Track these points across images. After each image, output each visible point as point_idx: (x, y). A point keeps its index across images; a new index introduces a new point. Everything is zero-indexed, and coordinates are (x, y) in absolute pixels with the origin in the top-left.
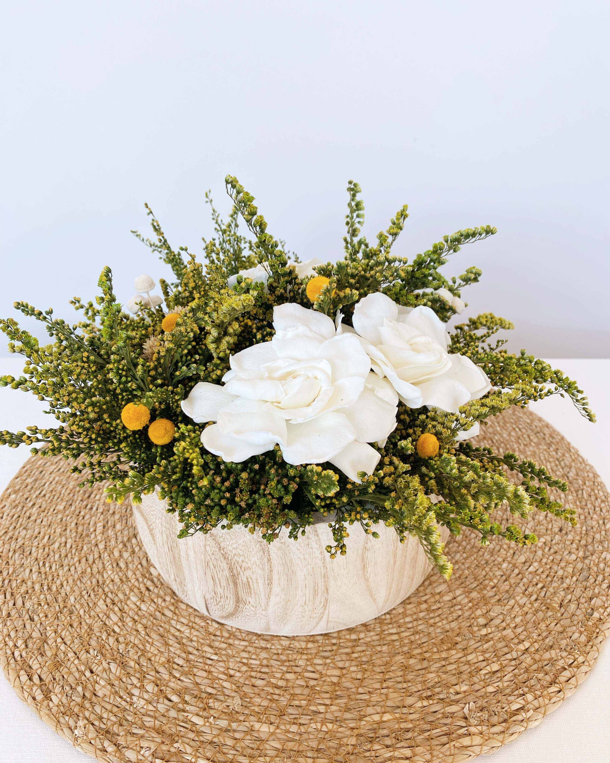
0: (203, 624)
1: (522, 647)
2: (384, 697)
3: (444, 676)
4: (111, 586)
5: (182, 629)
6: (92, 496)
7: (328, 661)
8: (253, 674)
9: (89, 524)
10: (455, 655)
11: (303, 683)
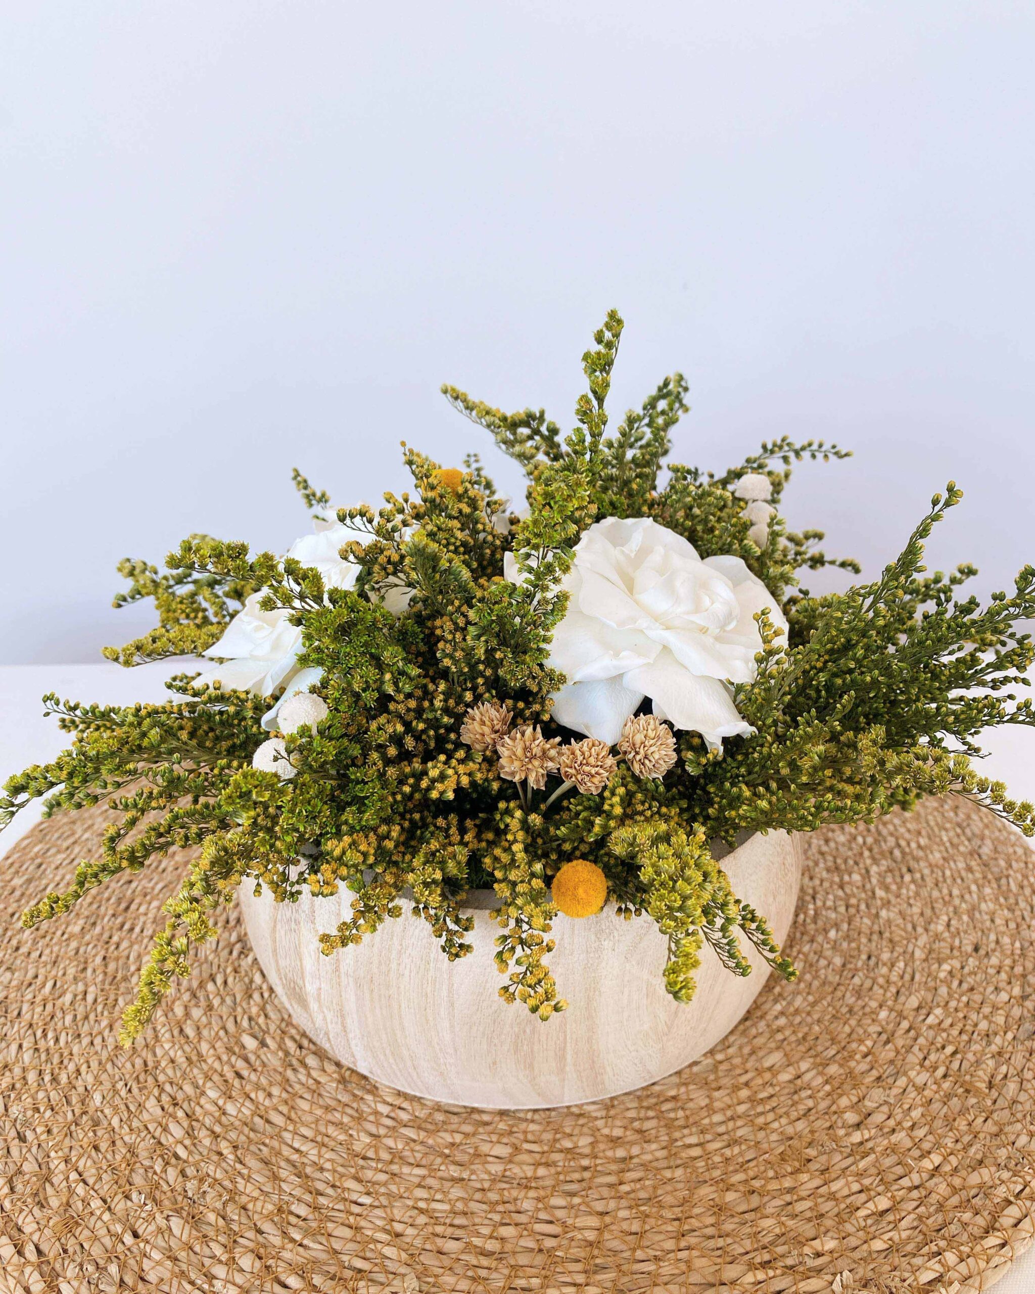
0: (342, 1137)
1: (927, 1164)
2: (683, 1266)
3: (791, 1223)
4: (170, 1072)
5: (303, 1149)
6: (133, 907)
7: (576, 1200)
8: (439, 1229)
9: (128, 958)
10: (808, 1182)
11: (532, 1244)
